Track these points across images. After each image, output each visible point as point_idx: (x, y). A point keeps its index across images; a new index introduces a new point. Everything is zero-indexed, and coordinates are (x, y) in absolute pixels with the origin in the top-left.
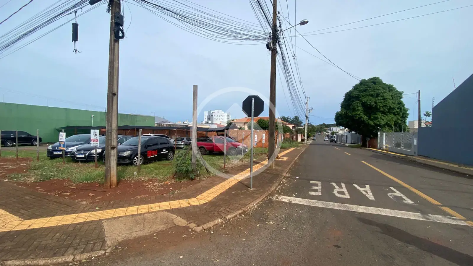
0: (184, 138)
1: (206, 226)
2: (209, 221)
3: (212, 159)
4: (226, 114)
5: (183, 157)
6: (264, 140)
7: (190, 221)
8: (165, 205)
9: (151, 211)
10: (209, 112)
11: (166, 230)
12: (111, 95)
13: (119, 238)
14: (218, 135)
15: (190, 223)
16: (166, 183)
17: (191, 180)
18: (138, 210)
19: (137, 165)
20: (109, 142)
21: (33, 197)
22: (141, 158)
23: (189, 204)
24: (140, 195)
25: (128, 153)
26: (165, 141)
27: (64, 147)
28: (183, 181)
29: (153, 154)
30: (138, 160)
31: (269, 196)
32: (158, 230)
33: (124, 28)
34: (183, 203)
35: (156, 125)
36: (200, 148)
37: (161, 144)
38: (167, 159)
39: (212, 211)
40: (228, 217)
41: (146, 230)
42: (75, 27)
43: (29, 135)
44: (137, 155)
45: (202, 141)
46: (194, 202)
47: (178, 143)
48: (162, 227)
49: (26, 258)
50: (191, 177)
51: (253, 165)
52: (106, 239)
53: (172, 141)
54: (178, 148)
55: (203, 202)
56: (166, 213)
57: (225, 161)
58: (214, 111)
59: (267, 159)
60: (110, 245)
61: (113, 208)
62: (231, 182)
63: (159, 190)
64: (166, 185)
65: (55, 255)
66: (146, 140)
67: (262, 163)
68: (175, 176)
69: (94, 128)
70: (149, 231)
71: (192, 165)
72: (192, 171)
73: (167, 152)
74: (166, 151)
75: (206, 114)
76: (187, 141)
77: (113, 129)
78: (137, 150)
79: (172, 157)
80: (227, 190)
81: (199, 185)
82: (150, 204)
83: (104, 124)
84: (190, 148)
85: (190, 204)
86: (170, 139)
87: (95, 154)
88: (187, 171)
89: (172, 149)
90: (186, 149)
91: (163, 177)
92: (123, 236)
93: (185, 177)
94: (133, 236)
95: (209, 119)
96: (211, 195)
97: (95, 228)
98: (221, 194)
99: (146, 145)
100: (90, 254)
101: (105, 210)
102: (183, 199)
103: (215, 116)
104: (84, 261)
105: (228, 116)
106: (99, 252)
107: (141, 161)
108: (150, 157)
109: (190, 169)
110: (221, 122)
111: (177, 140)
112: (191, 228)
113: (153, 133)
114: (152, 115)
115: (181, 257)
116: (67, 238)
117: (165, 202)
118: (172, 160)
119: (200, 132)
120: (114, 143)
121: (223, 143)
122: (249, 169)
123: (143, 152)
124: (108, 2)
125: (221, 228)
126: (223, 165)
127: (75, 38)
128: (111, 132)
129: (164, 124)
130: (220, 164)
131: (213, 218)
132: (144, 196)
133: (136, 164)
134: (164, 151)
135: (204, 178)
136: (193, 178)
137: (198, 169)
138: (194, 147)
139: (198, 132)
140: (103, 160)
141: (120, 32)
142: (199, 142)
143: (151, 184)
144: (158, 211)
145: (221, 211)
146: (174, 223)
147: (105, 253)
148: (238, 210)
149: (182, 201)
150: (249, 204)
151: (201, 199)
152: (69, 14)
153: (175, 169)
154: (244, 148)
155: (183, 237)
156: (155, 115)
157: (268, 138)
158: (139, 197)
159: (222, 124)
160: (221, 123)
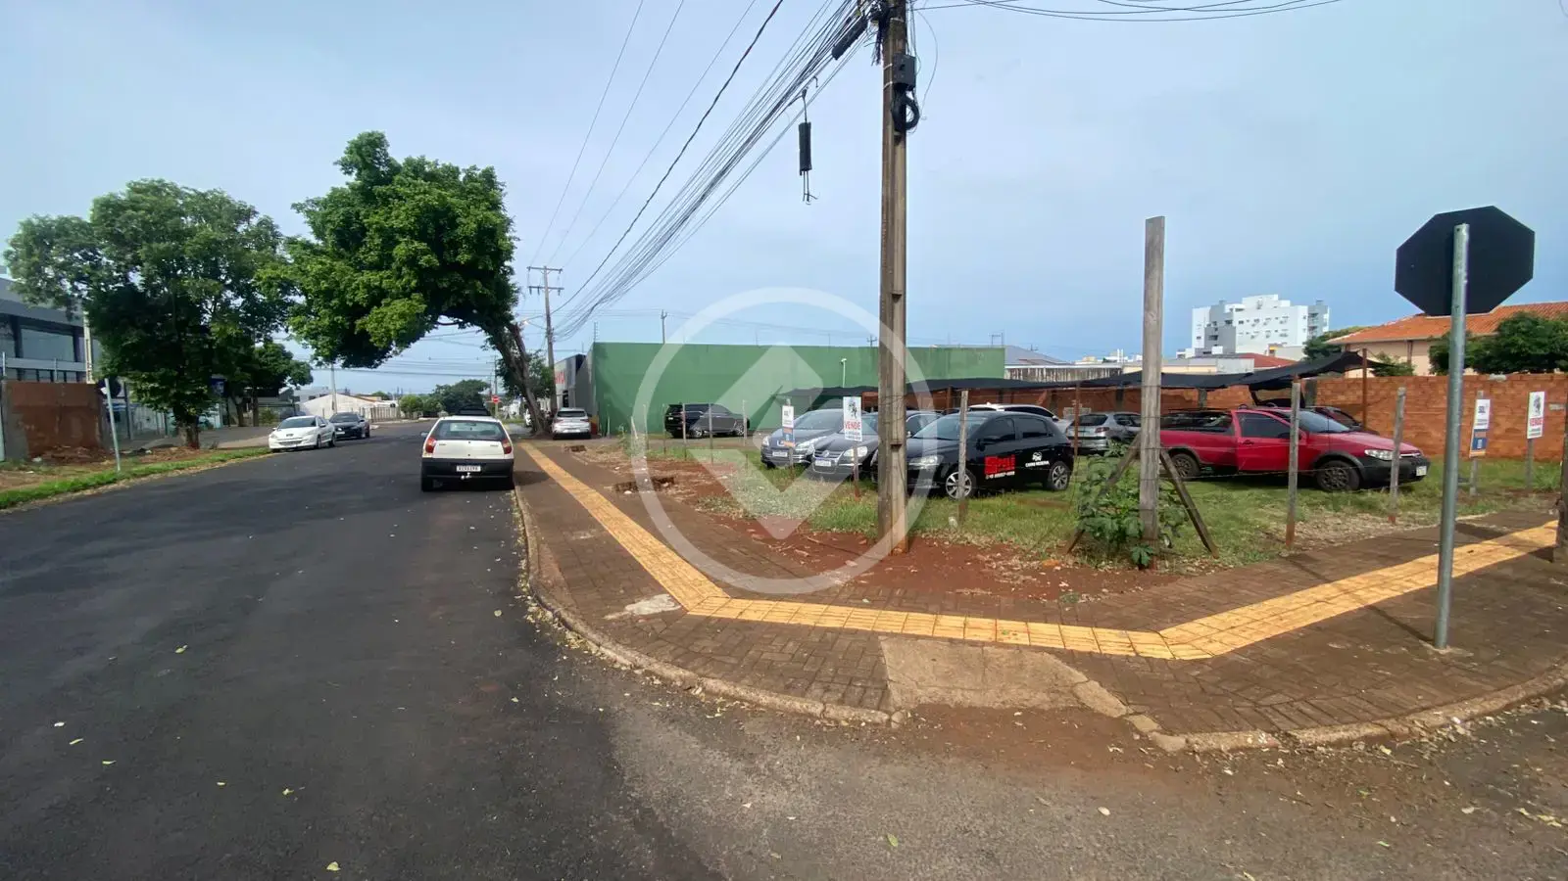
0: (1106, 418)
1: (1202, 741)
2: (1212, 729)
3: (1229, 499)
4: (1304, 310)
5: (1103, 483)
6: (1536, 421)
7: (1140, 709)
8: (1045, 633)
9: (1004, 641)
10: (1216, 310)
11: (1051, 710)
12: (889, 299)
13: (920, 692)
14: (1258, 403)
15: (1136, 713)
16: (1046, 563)
17: (1137, 568)
18: (967, 629)
19: (956, 497)
20: (887, 430)
21: (744, 550)
22: (967, 478)
23: (1131, 649)
24: (969, 588)
25: (932, 461)
26: (1040, 428)
27: (791, 441)
28: (1106, 566)
29: (1001, 467)
30: (961, 482)
31: (1547, 695)
32: (1025, 703)
33: (917, 94)
34: (1111, 642)
35: (1007, 376)
36: (1173, 453)
37: (1027, 435)
38: (1048, 487)
39: (1226, 694)
40: (1307, 736)
41: (991, 694)
42: (805, 130)
43: (728, 413)
44: (955, 467)
45: (1181, 425)
46: (1151, 645)
47: (1086, 435)
48: (1040, 699)
49: (737, 681)
50: (1136, 557)
51: (1458, 544)
52: (890, 686)
53: (1063, 425)
54: (1086, 452)
55: (1185, 653)
56: (1052, 659)
57: (1291, 513)
58: (1240, 303)
59: (1552, 518)
60: (900, 704)
61: (899, 608)
62: (1327, 600)
63: (1024, 581)
64: (1049, 569)
65: (788, 689)
66: (981, 423)
67: (1516, 538)
68: (1077, 547)
69: (851, 392)
70: (998, 697)
71: (1141, 513)
72: (1141, 537)
73: (1047, 463)
74: (1043, 460)
75: (1200, 318)
76: (1121, 427)
77: (895, 394)
78: (957, 452)
79: (1066, 481)
80: (1299, 630)
81: (1171, 591)
82: (1001, 619)
83: (873, 380)
84: (1131, 453)
85: (1134, 650)
86: (1056, 420)
87: (853, 459)
88: (1121, 535)
89: (1062, 455)
90: (1116, 456)
91: (1035, 543)
92: (932, 689)
93: (1114, 555)
94: (956, 699)
95: (1216, 337)
96: (1222, 634)
97: (864, 649)
98: (1271, 641)
99: (981, 441)
100: (857, 713)
101: (884, 609)
102: (1109, 628)
103: (1241, 322)
104: (844, 724)
105: (1313, 315)
106: (876, 714)
107: (967, 487)
108: (992, 476)
109: (1132, 529)
110: (1276, 345)
111: (1079, 423)
112: (1138, 732)
113: (1001, 402)
114: (997, 343)
115: (1106, 812)
116: (808, 657)
117: (1046, 622)
118: (1065, 489)
119: (1171, 392)
120: (898, 432)
121: (1286, 436)
122: (1434, 559)
123: (972, 461)
124: (873, 34)
125: (1269, 770)
126: (1284, 528)
127: (805, 164)
128: (891, 404)
129: (1034, 369)
130: (1264, 521)
131: (1234, 723)
132: (979, 591)
133: (954, 494)
134: (1038, 460)
135: (1190, 568)
136: (1144, 562)
137: (1163, 532)
138: (1147, 449)
139: (1165, 392)
140: (870, 477)
141: (908, 110)
142: (1169, 432)
143: (999, 559)
144: (1025, 646)
145: (1271, 706)
146: (1078, 698)
147: (889, 720)
148: (1360, 721)
149: (1104, 634)
150: (1423, 709)
151: (1181, 640)
152: (791, 103)
153: (1076, 523)
154: (1407, 463)
155: (1111, 750)
156: (1006, 344)
157: (1564, 413)
158: (966, 592)
159: (1279, 355)
160: (1272, 352)
